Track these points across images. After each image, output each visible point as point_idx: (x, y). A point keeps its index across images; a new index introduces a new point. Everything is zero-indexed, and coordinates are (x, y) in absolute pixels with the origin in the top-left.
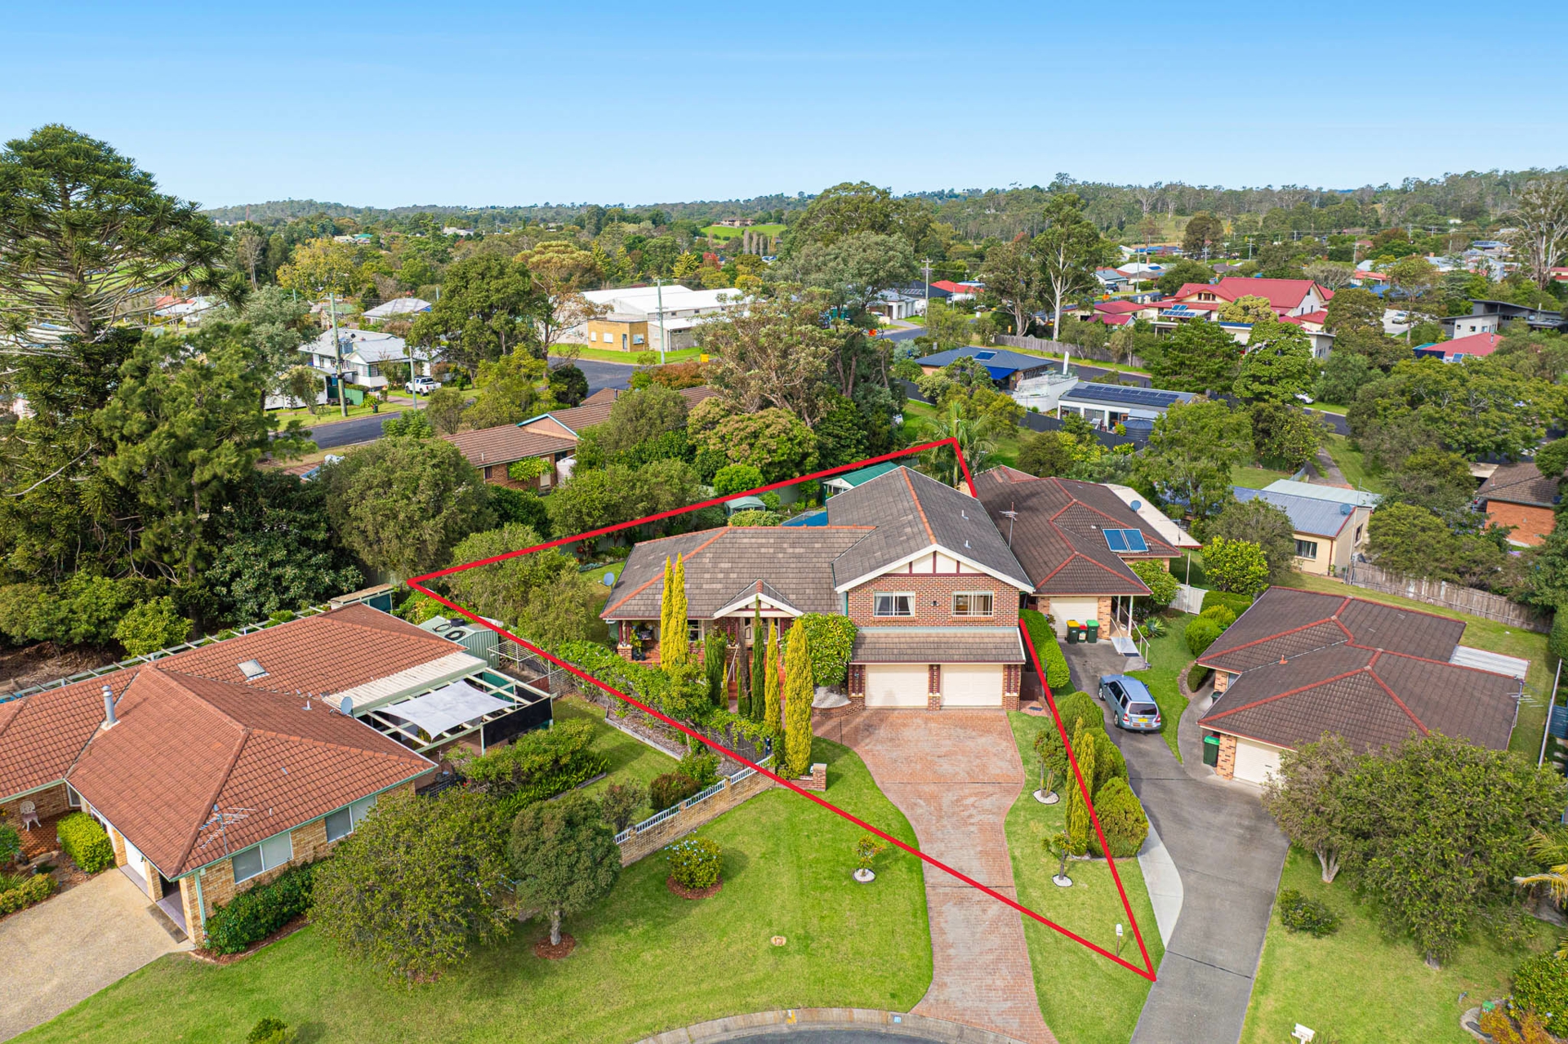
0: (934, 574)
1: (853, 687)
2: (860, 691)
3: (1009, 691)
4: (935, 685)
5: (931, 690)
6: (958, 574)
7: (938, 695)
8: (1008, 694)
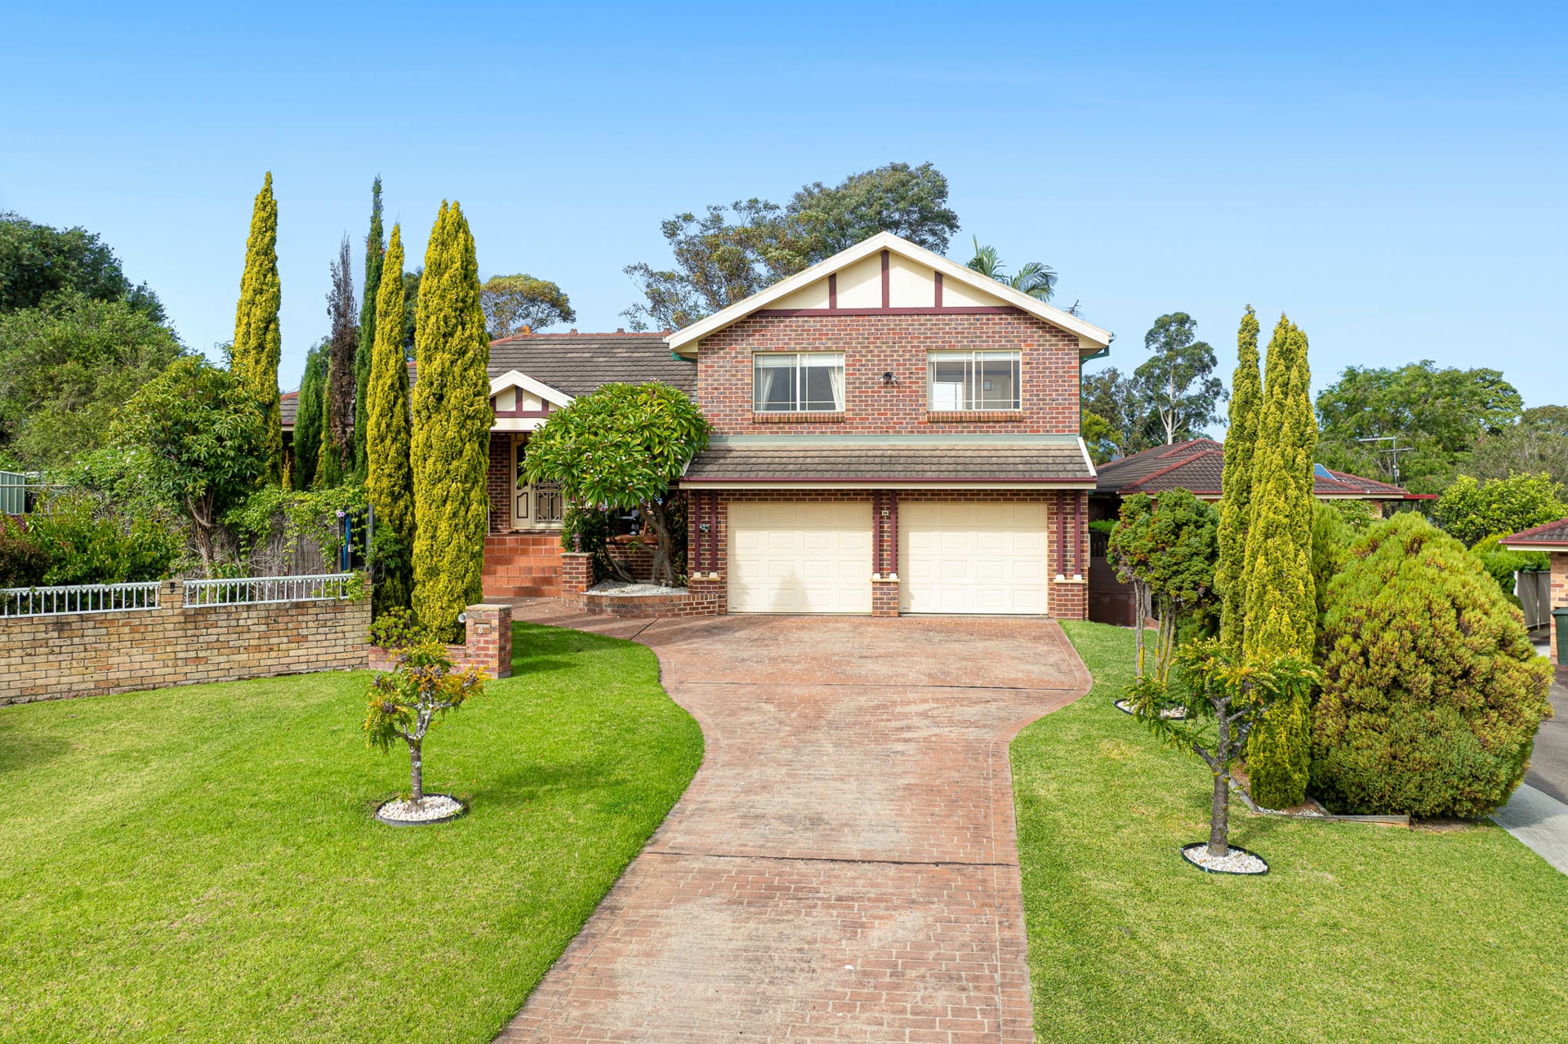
0: (886, 311)
1: (697, 559)
2: (713, 568)
3: (1063, 570)
4: (887, 556)
5: (879, 568)
6: (938, 310)
7: (893, 577)
8: (1060, 578)
